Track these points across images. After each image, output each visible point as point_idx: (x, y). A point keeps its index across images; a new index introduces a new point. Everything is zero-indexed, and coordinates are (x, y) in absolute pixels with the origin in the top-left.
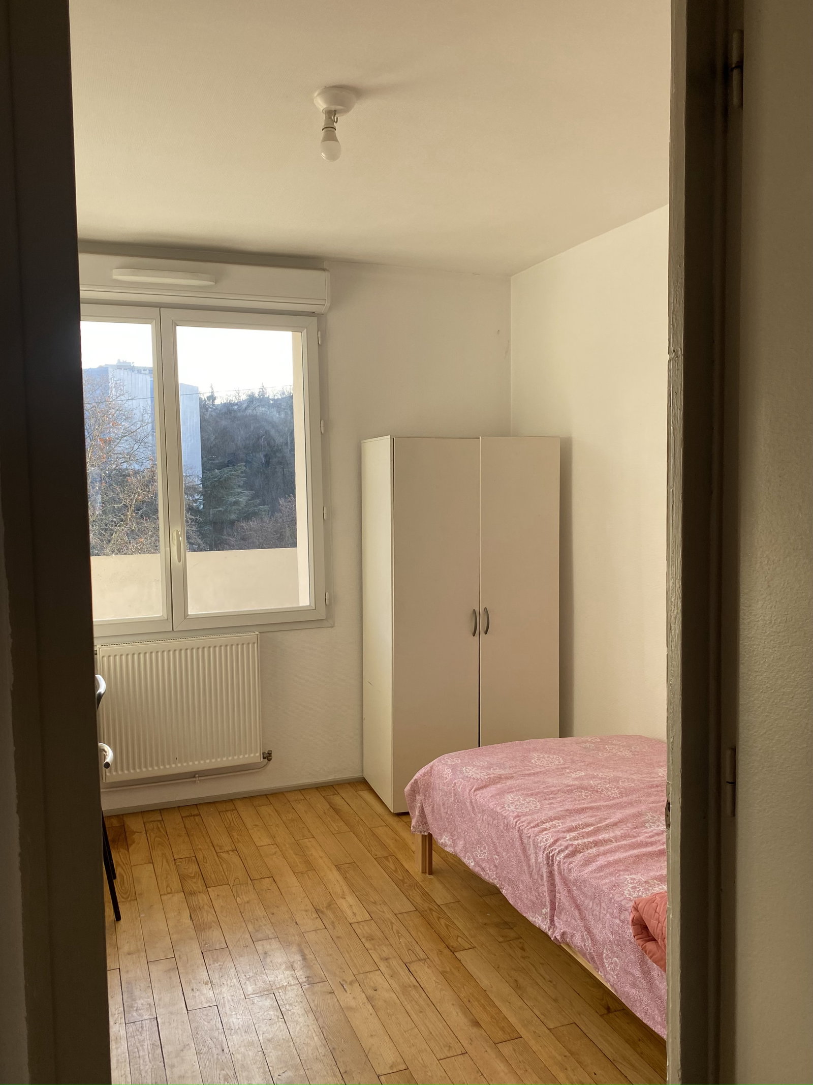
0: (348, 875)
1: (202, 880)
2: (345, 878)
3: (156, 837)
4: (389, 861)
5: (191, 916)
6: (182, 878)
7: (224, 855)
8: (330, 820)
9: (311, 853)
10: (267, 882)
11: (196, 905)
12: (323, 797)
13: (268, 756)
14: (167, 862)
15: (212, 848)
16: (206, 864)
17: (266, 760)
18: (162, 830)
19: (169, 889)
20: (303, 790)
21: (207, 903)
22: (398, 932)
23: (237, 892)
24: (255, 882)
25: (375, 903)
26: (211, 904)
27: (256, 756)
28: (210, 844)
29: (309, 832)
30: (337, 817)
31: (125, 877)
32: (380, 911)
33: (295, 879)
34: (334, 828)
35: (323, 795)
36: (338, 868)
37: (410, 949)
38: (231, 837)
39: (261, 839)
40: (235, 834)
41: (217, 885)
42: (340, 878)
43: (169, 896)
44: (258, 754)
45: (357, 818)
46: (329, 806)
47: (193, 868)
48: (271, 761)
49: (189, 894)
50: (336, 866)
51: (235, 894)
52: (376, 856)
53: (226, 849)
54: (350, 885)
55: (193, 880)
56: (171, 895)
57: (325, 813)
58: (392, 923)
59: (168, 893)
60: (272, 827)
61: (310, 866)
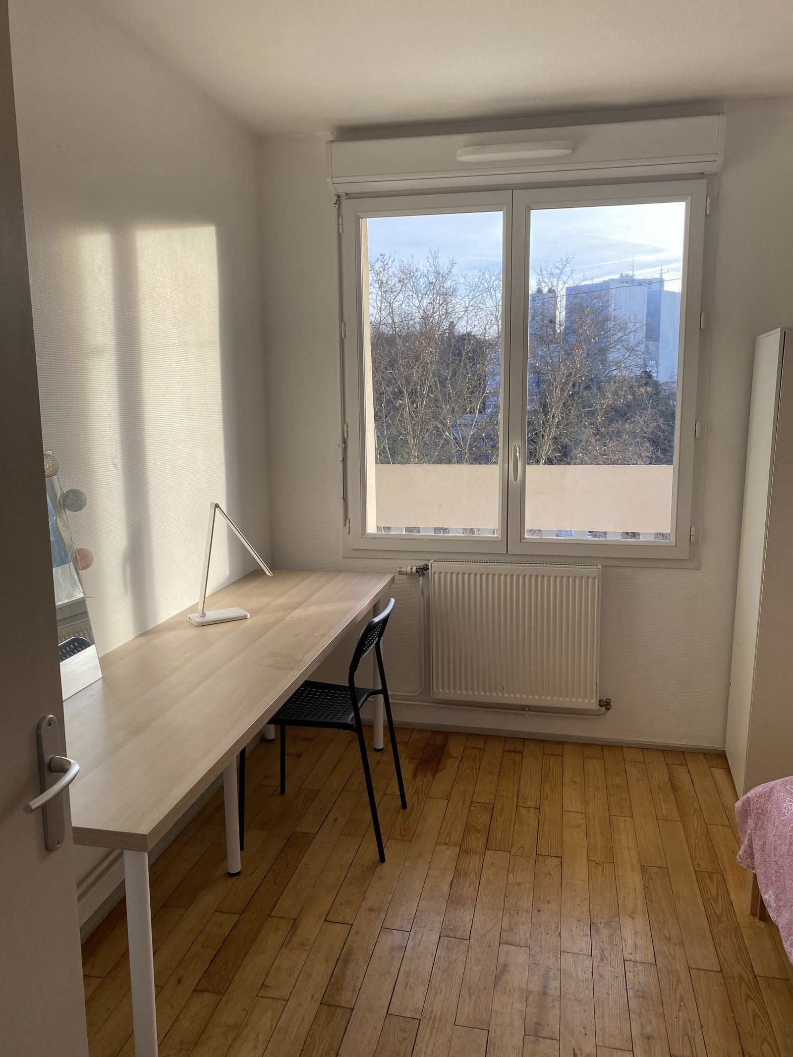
0: (651, 884)
1: (486, 838)
2: (646, 888)
3: (467, 768)
4: (712, 880)
5: (452, 882)
6: (468, 828)
7: (523, 811)
8: (662, 799)
9: (619, 837)
10: (552, 862)
11: (464, 869)
12: (666, 764)
13: (606, 704)
14: (463, 802)
15: (515, 798)
16: (499, 817)
17: (604, 708)
18: (477, 763)
19: (448, 839)
20: (646, 749)
21: (477, 870)
22: (681, 1000)
23: (514, 866)
24: (539, 858)
25: (669, 939)
26: (480, 873)
27: (591, 703)
28: (516, 794)
29: (631, 808)
30: (672, 797)
31: (415, 809)
32: (670, 954)
33: (585, 869)
34: (662, 811)
35: (667, 762)
36: (644, 869)
37: (687, 1034)
38: (541, 788)
39: (572, 801)
40: (547, 787)
41: (498, 849)
42: (639, 887)
43: (444, 847)
44: (593, 701)
45: (696, 805)
46: (667, 779)
47: (484, 818)
48: (610, 711)
49: (464, 851)
50: (642, 866)
51: (510, 868)
52: (698, 867)
53: (529, 804)
54: (648, 900)
55: (477, 834)
56: (446, 846)
57: (659, 787)
58: (679, 981)
59: (445, 844)
60: (591, 789)
61: (611, 855)
